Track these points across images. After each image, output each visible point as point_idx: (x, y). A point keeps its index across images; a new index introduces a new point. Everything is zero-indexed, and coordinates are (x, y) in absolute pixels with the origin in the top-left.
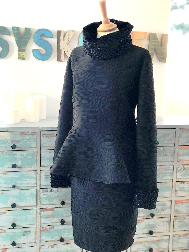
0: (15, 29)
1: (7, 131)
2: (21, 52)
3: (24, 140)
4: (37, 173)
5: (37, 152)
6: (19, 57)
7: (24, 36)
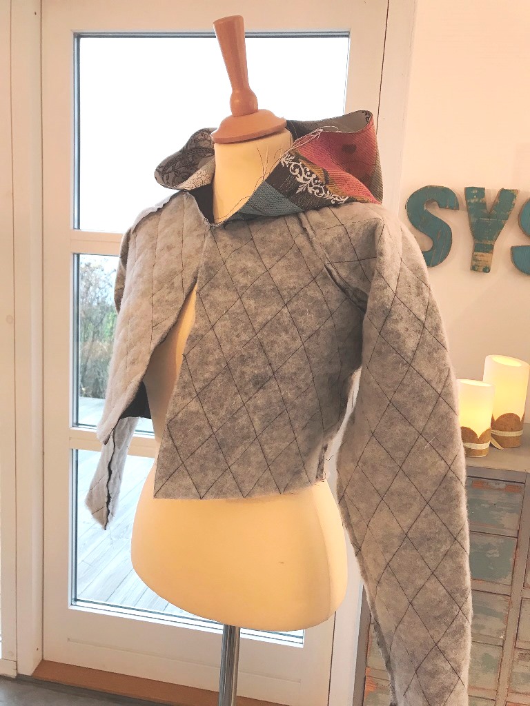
0: (474, 192)
2: (480, 253)
3: (482, 505)
4: (511, 603)
5: (520, 544)
6: (476, 265)
7: (494, 212)
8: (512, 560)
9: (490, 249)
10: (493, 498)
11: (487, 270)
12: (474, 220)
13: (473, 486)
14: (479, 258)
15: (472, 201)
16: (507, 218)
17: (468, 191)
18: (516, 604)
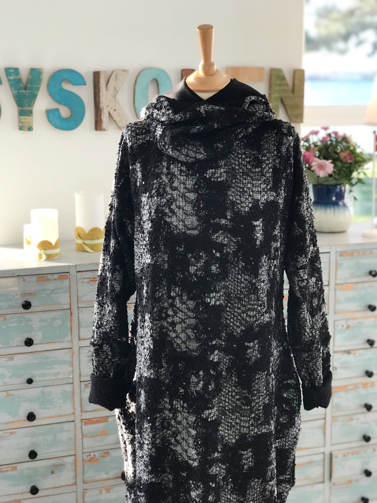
1: (12, 275)
2: (24, 117)
3: (46, 292)
4: (73, 353)
5: (72, 313)
6: (22, 126)
7: (28, 85)
8: (69, 324)
9: (30, 113)
10: (51, 286)
11: (30, 129)
12: (15, 92)
13: (38, 281)
14: (23, 120)
15: (12, 78)
16: (38, 89)
17: (7, 70)
18: (76, 352)
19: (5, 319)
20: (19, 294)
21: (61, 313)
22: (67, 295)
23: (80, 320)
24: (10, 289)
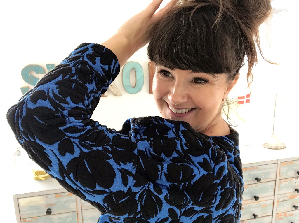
0: (50, 66)
1: (39, 195)
3: (61, 203)
5: (78, 213)
10: (64, 199)
13: (55, 197)
19: (37, 219)
20: (45, 205)
21: (71, 214)
22: (75, 203)
23: (84, 217)
24: (39, 203)
